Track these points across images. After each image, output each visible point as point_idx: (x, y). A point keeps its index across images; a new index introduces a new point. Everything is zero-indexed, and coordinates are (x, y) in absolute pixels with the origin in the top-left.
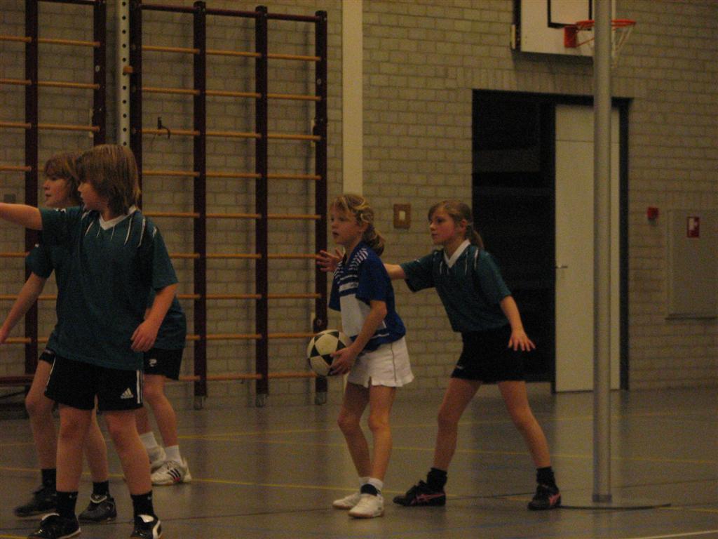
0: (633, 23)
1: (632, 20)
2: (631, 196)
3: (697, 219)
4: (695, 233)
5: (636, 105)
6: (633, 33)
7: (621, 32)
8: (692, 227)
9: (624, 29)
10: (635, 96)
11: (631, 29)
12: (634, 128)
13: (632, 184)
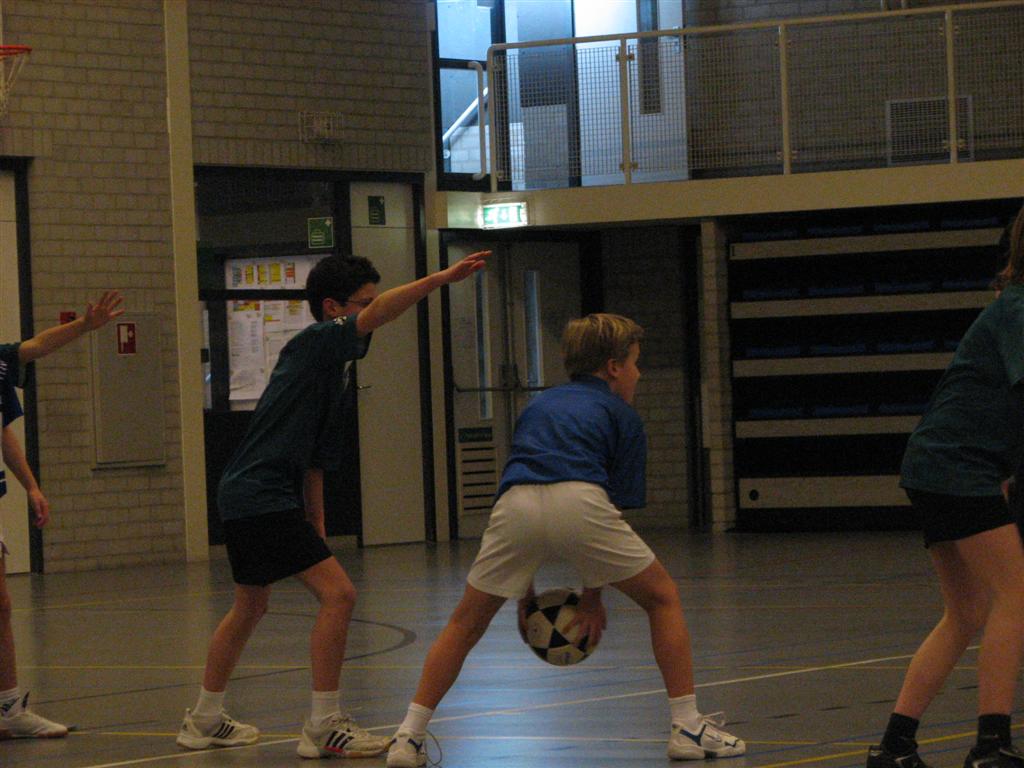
0: (29, 50)
1: (26, 45)
2: (37, 296)
3: (131, 327)
4: (130, 347)
5: (37, 169)
6: (29, 64)
7: (11, 62)
8: (124, 339)
9: (16, 59)
10: (37, 153)
11: (25, 58)
12: (37, 200)
13: (37, 280)
